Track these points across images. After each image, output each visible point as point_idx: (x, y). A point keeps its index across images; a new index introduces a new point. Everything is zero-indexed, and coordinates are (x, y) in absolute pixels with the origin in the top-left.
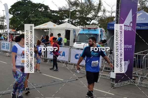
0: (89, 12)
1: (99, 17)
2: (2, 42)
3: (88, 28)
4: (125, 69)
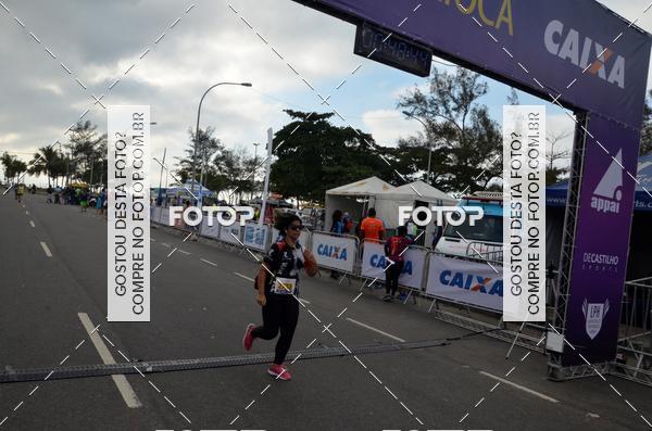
0: (486, 155)
4: (593, 327)
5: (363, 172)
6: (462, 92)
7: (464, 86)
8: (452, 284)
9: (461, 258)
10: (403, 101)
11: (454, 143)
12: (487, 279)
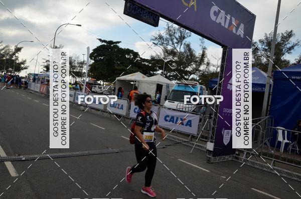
0: (189, 64)
1: (201, 71)
2: (77, 92)
3: (185, 84)
4: (226, 140)
6: (180, 35)
7: (181, 32)
8: (170, 121)
9: (174, 110)
10: (153, 38)
11: (176, 58)
12: (185, 119)
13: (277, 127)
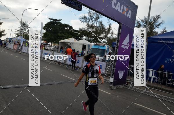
0: (101, 33)
1: (108, 37)
3: (99, 45)
4: (121, 76)
5: (69, 36)
7: (97, 15)
10: (81, 18)
11: (94, 30)
13: (149, 69)
